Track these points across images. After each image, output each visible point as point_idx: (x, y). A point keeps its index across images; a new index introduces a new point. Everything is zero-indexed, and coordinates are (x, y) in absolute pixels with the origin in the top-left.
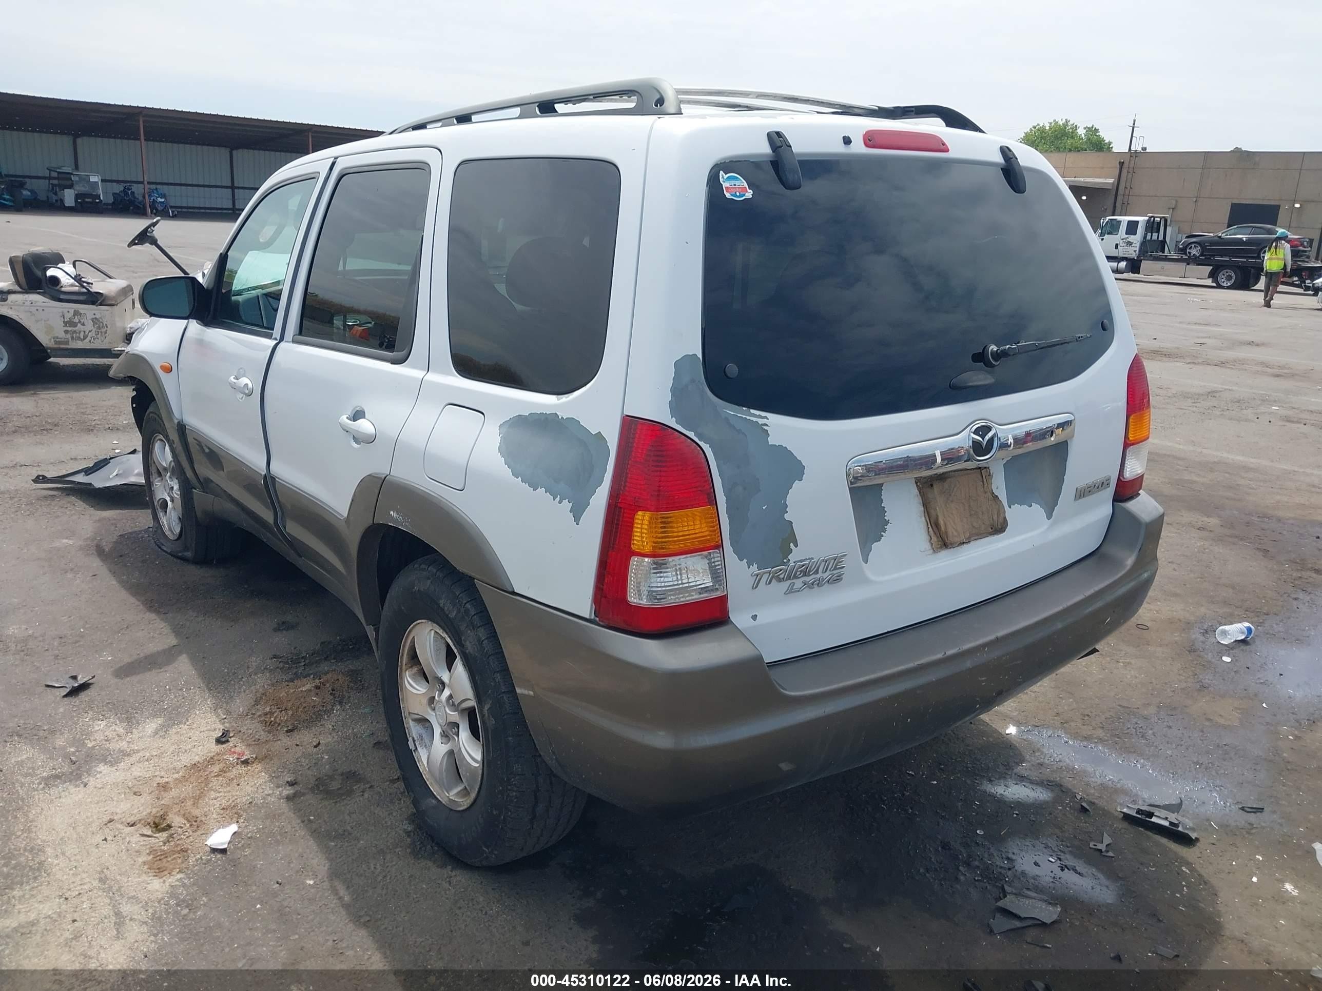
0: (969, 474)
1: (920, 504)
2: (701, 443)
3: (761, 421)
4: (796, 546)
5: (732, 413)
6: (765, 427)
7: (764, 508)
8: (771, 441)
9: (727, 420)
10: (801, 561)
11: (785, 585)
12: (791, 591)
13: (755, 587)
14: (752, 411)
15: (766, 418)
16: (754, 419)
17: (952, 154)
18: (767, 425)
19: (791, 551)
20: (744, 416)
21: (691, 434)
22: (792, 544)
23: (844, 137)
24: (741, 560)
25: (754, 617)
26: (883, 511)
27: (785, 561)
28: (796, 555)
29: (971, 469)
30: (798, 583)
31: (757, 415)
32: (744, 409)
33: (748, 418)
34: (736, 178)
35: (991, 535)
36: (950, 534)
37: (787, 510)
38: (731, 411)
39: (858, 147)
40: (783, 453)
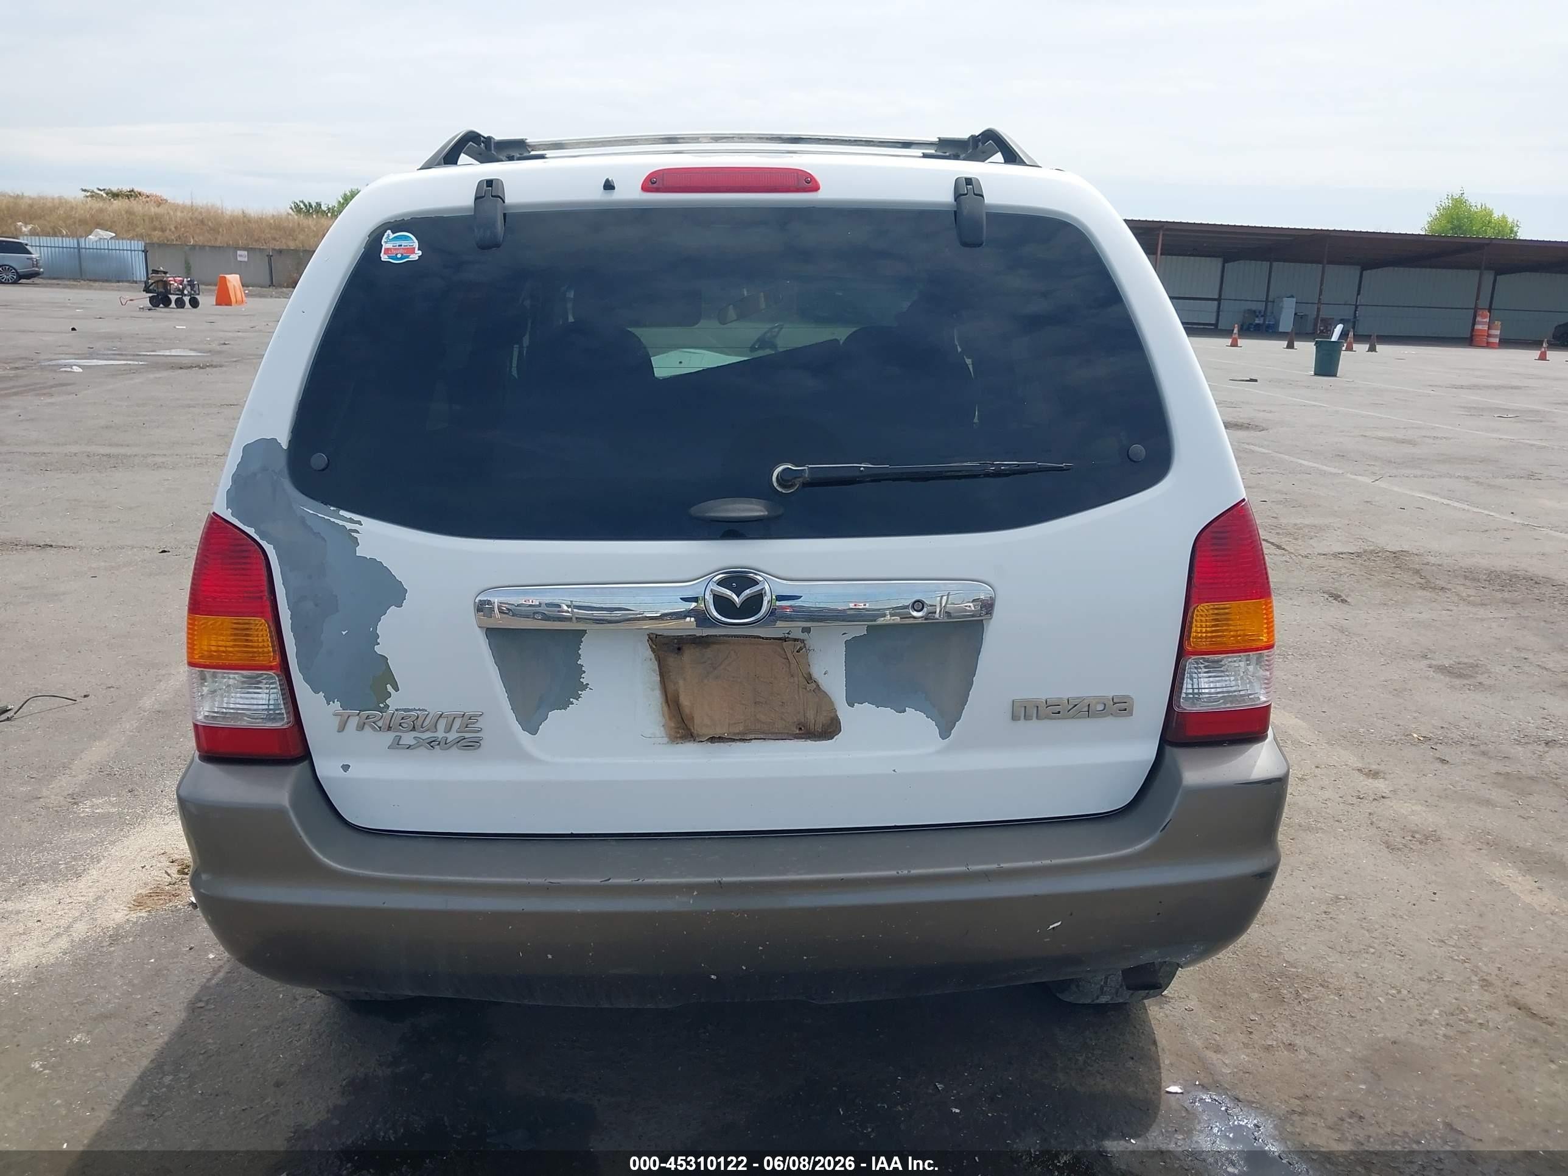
0: (760, 644)
1: (654, 671)
2: (263, 543)
3: (349, 526)
4: (397, 690)
5: (311, 512)
6: (355, 535)
7: (344, 633)
8: (360, 552)
9: (303, 521)
10: (405, 710)
11: (390, 736)
12: (396, 744)
13: (342, 728)
14: (342, 513)
15: (359, 523)
16: (341, 523)
17: (825, 194)
18: (358, 532)
19: (390, 695)
20: (326, 517)
21: (251, 531)
22: (389, 686)
23: (607, 181)
24: (316, 692)
25: (346, 768)
26: (580, 671)
27: (382, 705)
28: (395, 701)
29: (767, 639)
30: (408, 738)
31: (346, 518)
32: (332, 508)
33: (332, 520)
34: (407, 237)
35: (797, 738)
36: (697, 721)
37: (378, 641)
38: (310, 509)
39: (629, 192)
40: (375, 566)
